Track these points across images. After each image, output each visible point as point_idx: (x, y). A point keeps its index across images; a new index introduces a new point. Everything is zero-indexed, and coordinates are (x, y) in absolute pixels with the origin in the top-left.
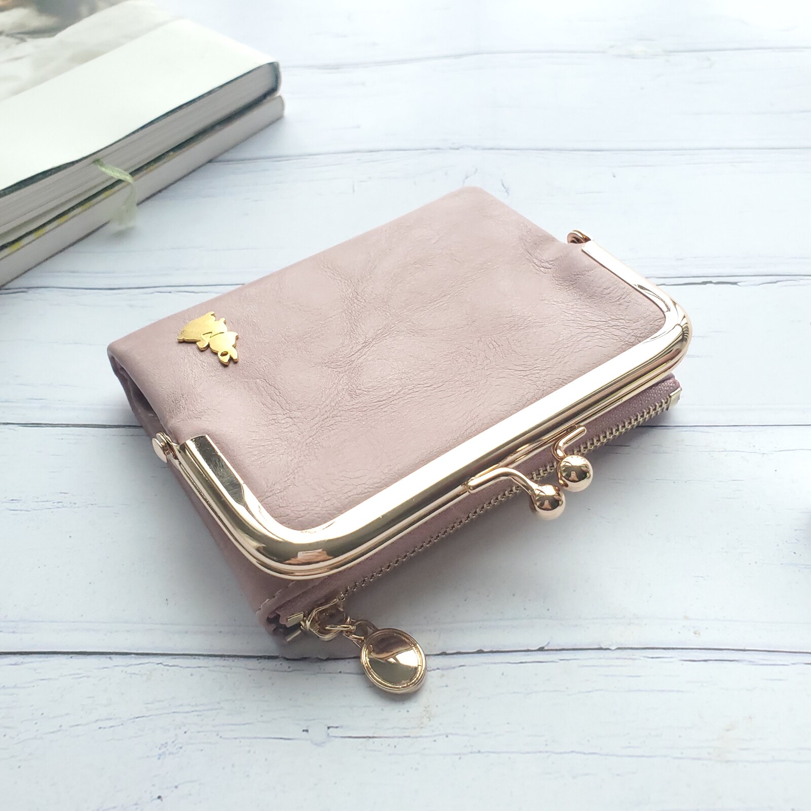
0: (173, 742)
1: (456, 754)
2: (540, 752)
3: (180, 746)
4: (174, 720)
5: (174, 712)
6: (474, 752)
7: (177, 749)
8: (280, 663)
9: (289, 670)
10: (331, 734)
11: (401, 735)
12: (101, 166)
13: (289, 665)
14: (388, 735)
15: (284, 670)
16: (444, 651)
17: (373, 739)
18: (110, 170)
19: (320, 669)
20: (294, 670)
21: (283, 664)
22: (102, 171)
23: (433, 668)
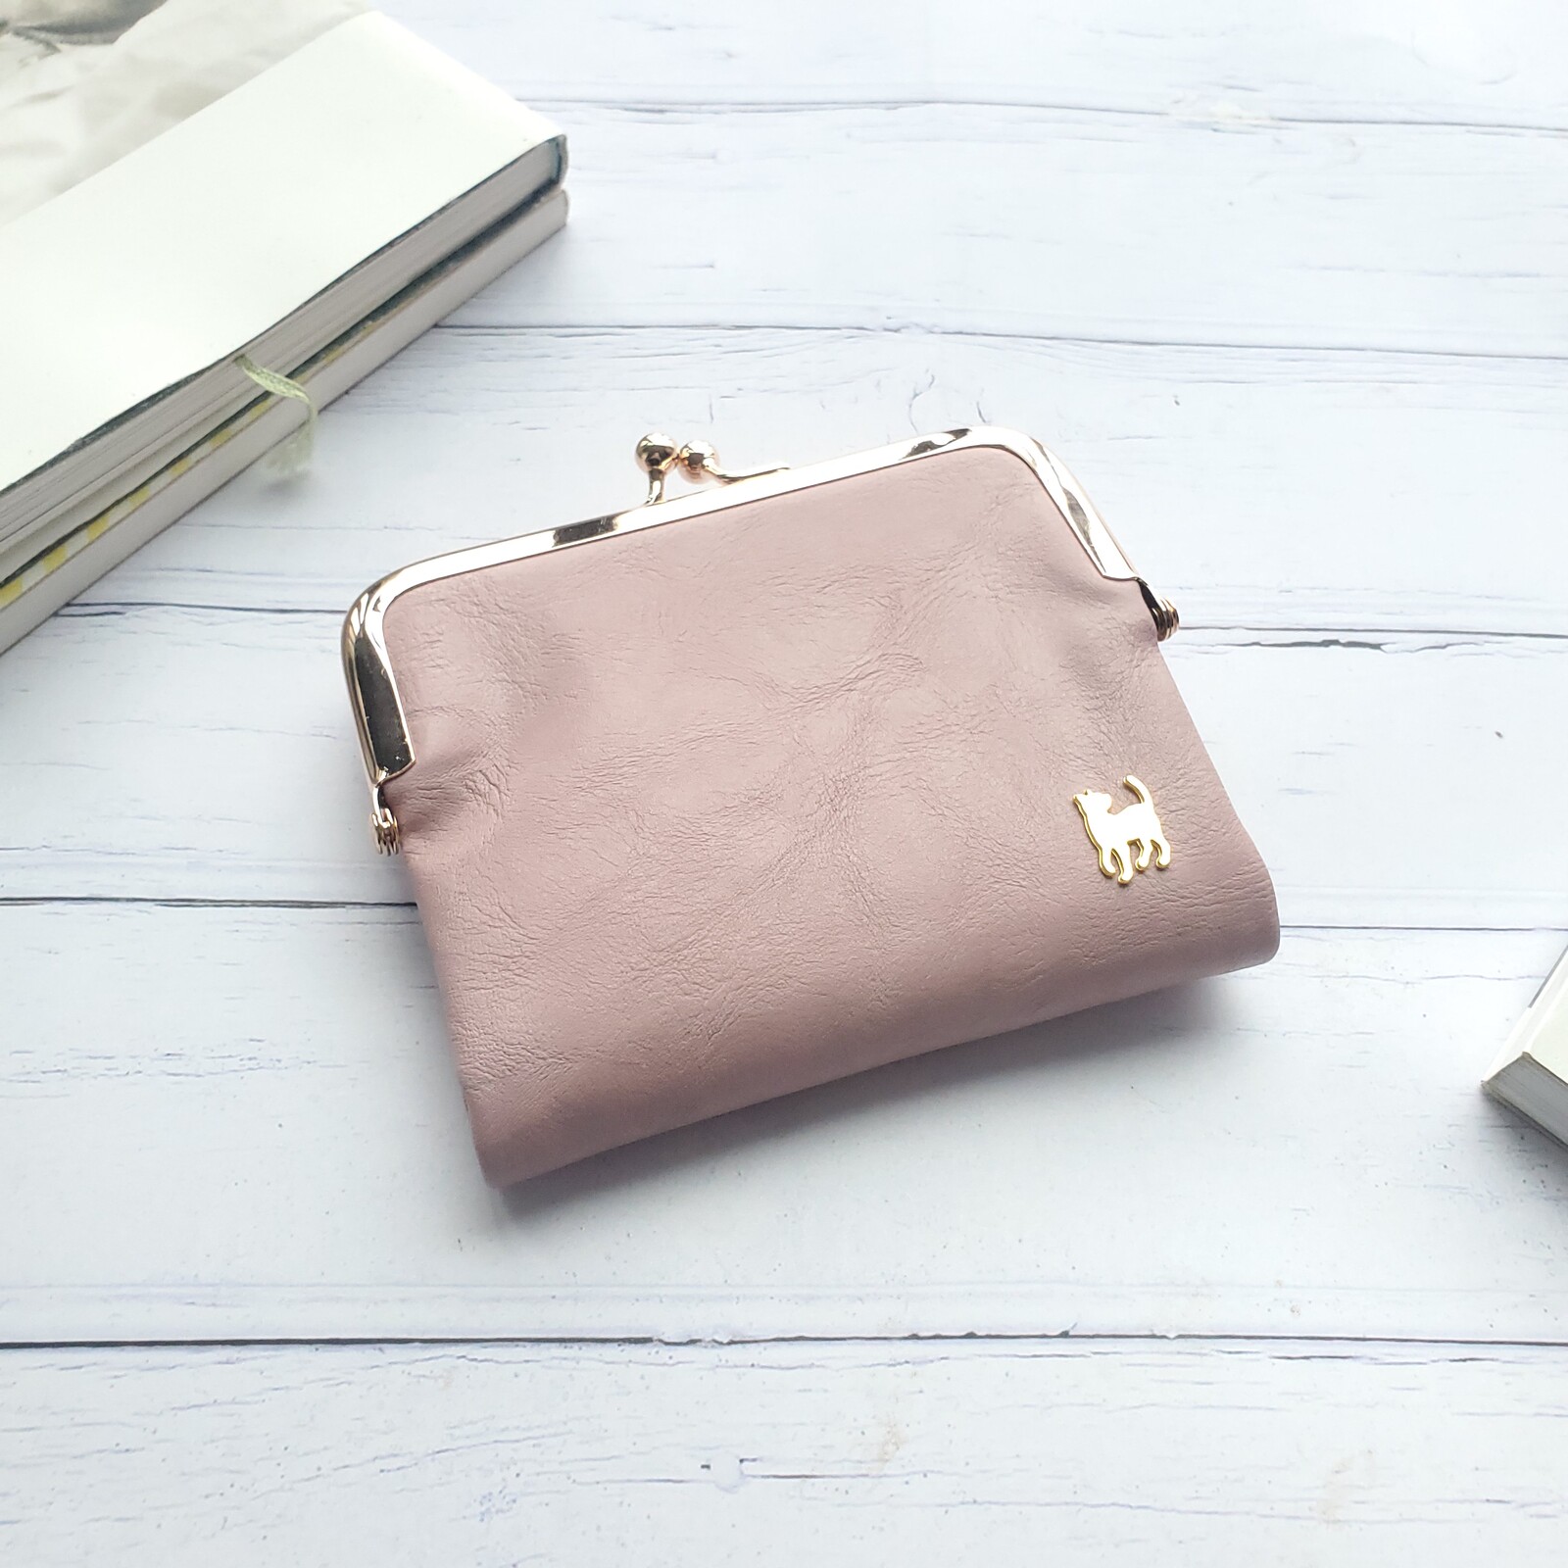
0: (501, 1492)
1: (942, 1505)
2: (1067, 1504)
3: (513, 1497)
4: (497, 1455)
5: (496, 1442)
6: (968, 1503)
7: (508, 1503)
8: (656, 1349)
9: (671, 1362)
10: (746, 1472)
11: (853, 1473)
12: (248, 369)
13: (671, 1354)
14: (835, 1473)
15: (662, 1362)
16: (915, 1332)
17: (813, 1480)
18: (266, 380)
19: (720, 1360)
20: (679, 1363)
21: (660, 1352)
22: (247, 378)
23: (898, 1360)
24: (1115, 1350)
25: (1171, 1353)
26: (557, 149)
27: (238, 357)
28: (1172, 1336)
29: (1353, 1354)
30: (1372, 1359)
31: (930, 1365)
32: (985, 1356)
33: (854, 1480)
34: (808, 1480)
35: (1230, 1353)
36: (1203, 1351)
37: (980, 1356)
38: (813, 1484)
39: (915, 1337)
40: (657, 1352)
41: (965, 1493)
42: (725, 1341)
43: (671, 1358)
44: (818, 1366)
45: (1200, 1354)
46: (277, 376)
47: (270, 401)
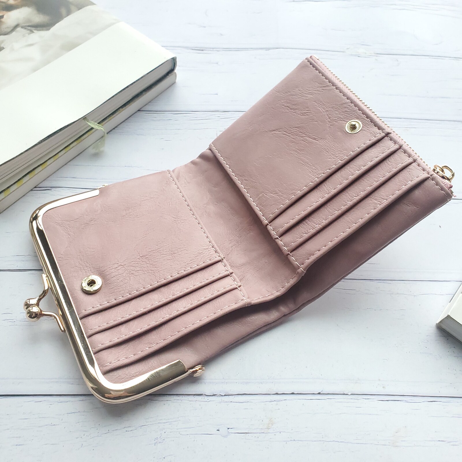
9: (208, 401)
10: (230, 432)
11: (260, 432)
12: (87, 121)
13: (208, 398)
14: (254, 432)
15: (205, 401)
16: (277, 392)
17: (248, 434)
18: (92, 124)
19: (222, 400)
20: (210, 401)
21: (205, 398)
22: (87, 124)
23: (272, 400)
24: (333, 398)
25: (349, 399)
26: (174, 61)
27: (84, 118)
28: (349, 394)
29: (400, 400)
30: (406, 401)
31: (281, 402)
32: (297, 399)
33: (260, 434)
34: (247, 434)
35: (366, 399)
36: (359, 398)
37: (295, 399)
38: (248, 435)
39: (277, 394)
40: (204, 398)
41: (291, 438)
42: (223, 395)
43: (208, 400)
44: (250, 402)
45: (358, 399)
46: (96, 123)
47: (93, 130)
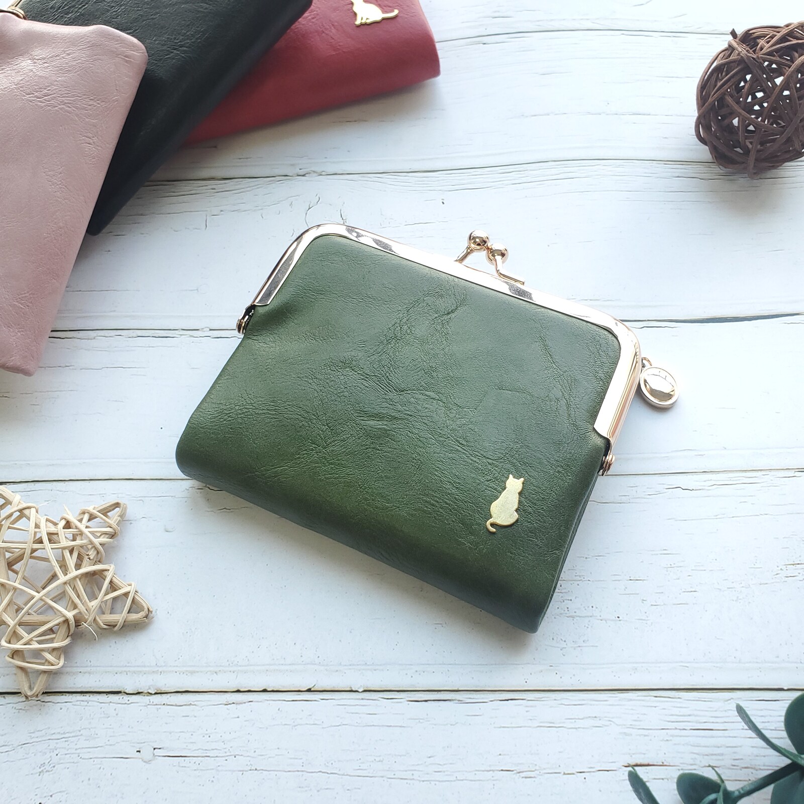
0: (49, 762)
1: (241, 771)
2: (298, 771)
3: (54, 765)
4: (49, 746)
5: (49, 739)
6: (253, 770)
7: (51, 768)
8: (123, 696)
